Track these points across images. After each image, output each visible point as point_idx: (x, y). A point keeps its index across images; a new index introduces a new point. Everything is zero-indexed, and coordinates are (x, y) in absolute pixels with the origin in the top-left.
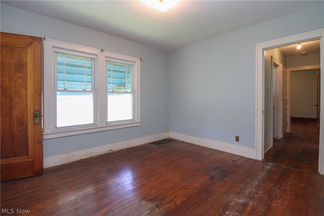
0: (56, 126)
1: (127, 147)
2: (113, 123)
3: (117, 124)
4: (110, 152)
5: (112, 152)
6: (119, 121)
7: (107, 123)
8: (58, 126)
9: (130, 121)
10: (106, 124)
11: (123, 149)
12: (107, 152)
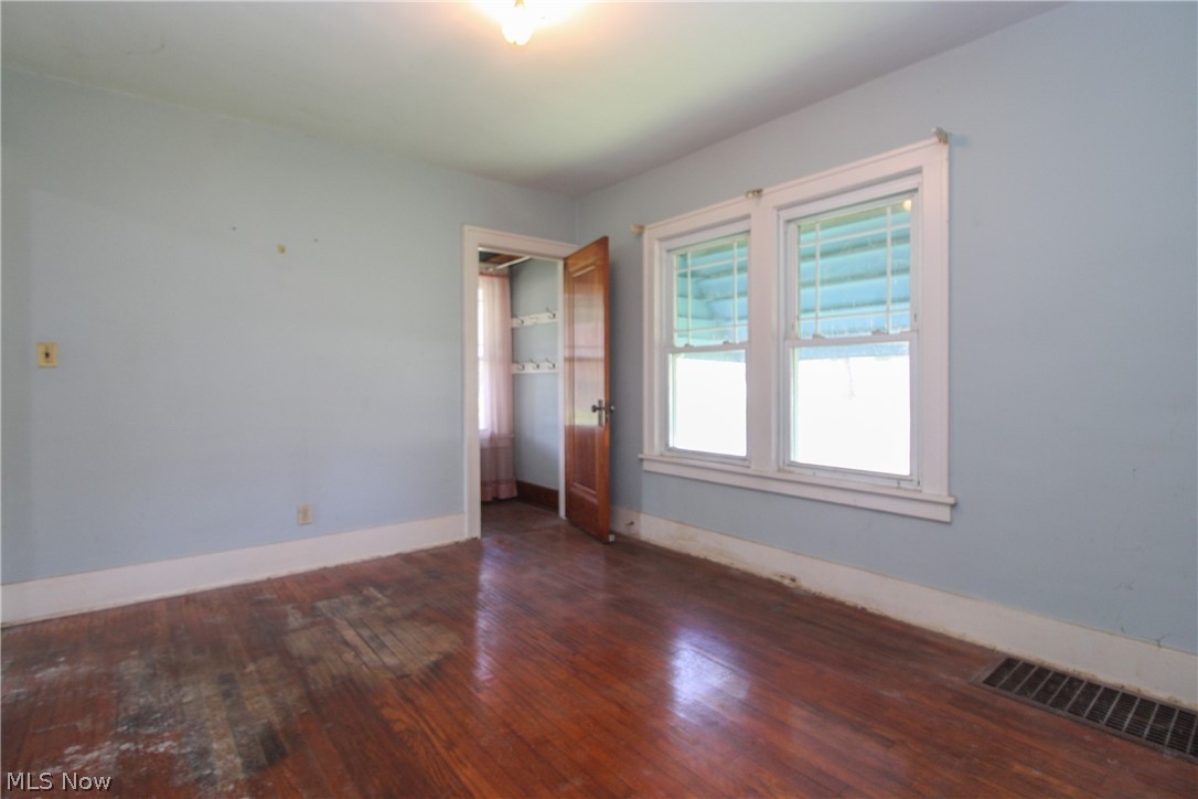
0: (667, 445)
1: (861, 603)
2: (809, 472)
3: (821, 478)
4: (786, 582)
5: (792, 585)
6: (835, 470)
7: (787, 468)
8: (671, 445)
9: (895, 484)
10: (779, 470)
11: (842, 605)
12: (777, 579)
